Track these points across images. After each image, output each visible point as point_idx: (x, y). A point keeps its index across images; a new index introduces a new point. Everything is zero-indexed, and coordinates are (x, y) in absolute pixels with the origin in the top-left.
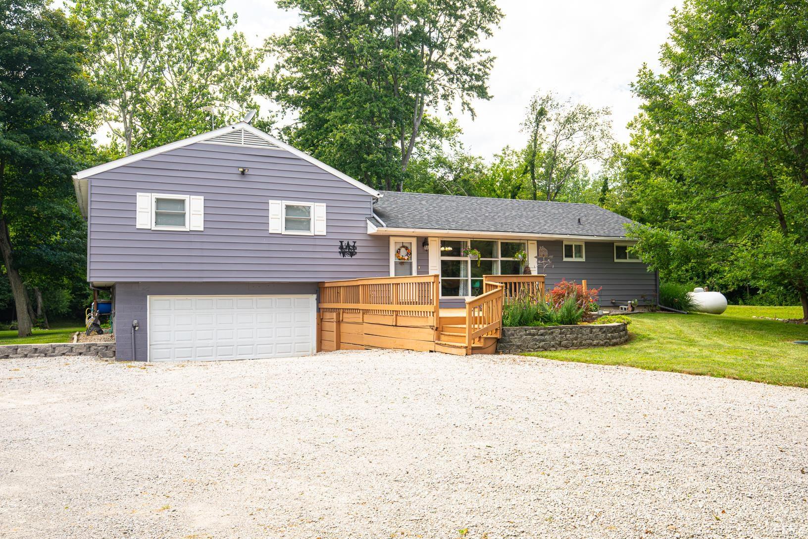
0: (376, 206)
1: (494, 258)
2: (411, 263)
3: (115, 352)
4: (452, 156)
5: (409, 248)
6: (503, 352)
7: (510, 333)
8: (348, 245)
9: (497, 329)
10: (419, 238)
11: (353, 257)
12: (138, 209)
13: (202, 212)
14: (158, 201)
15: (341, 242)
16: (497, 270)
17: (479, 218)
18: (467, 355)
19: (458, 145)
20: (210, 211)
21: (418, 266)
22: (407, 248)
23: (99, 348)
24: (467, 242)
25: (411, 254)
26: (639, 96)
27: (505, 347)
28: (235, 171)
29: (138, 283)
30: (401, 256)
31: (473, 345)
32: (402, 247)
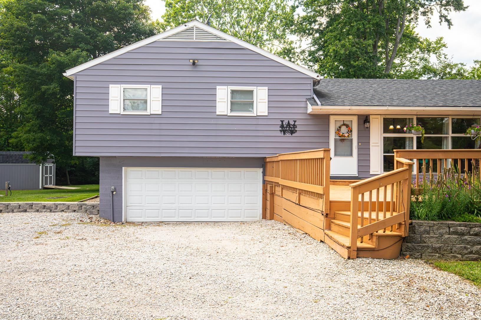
0: (317, 87)
1: (444, 134)
2: (351, 140)
3: (99, 211)
4: (437, 64)
5: (350, 126)
6: (411, 255)
7: (422, 229)
8: (289, 124)
9: (400, 224)
10: (359, 116)
11: (293, 135)
12: (110, 98)
13: (161, 98)
14: (125, 90)
15: (282, 121)
16: (448, 146)
17: (428, 96)
18: (349, 258)
19: (443, 56)
20: (166, 98)
21: (358, 143)
22: (347, 126)
23: (88, 207)
24: (412, 119)
25: (351, 131)
27: (413, 249)
28: (187, 62)
29: (115, 157)
30: (341, 134)
31: (359, 244)
32: (342, 125)
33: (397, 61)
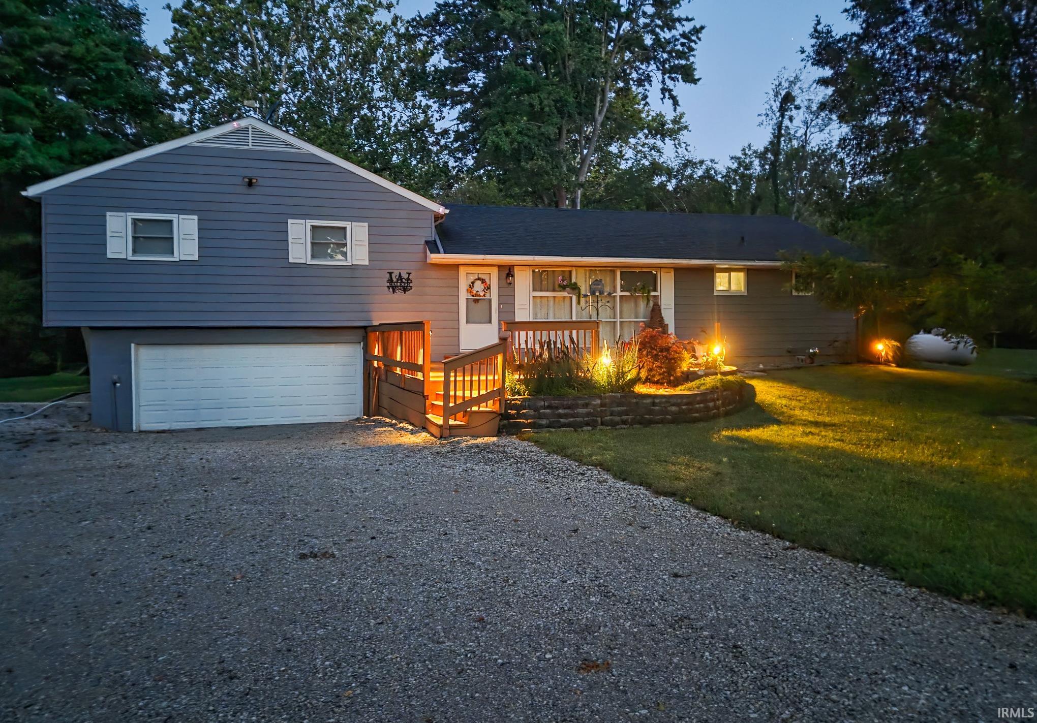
2: (490, 301)
4: (673, 159)
5: (488, 282)
6: (507, 432)
8: (400, 277)
9: (495, 401)
10: (500, 267)
11: (407, 293)
12: (109, 232)
13: (196, 236)
14: (135, 222)
15: (391, 274)
16: (616, 308)
18: (441, 437)
19: (683, 145)
21: (499, 304)
22: (483, 281)
23: (70, 409)
24: (570, 271)
25: (489, 288)
26: (813, 64)
27: (509, 426)
28: (238, 181)
30: (475, 292)
31: (451, 422)
32: (476, 280)
33: (614, 149)
